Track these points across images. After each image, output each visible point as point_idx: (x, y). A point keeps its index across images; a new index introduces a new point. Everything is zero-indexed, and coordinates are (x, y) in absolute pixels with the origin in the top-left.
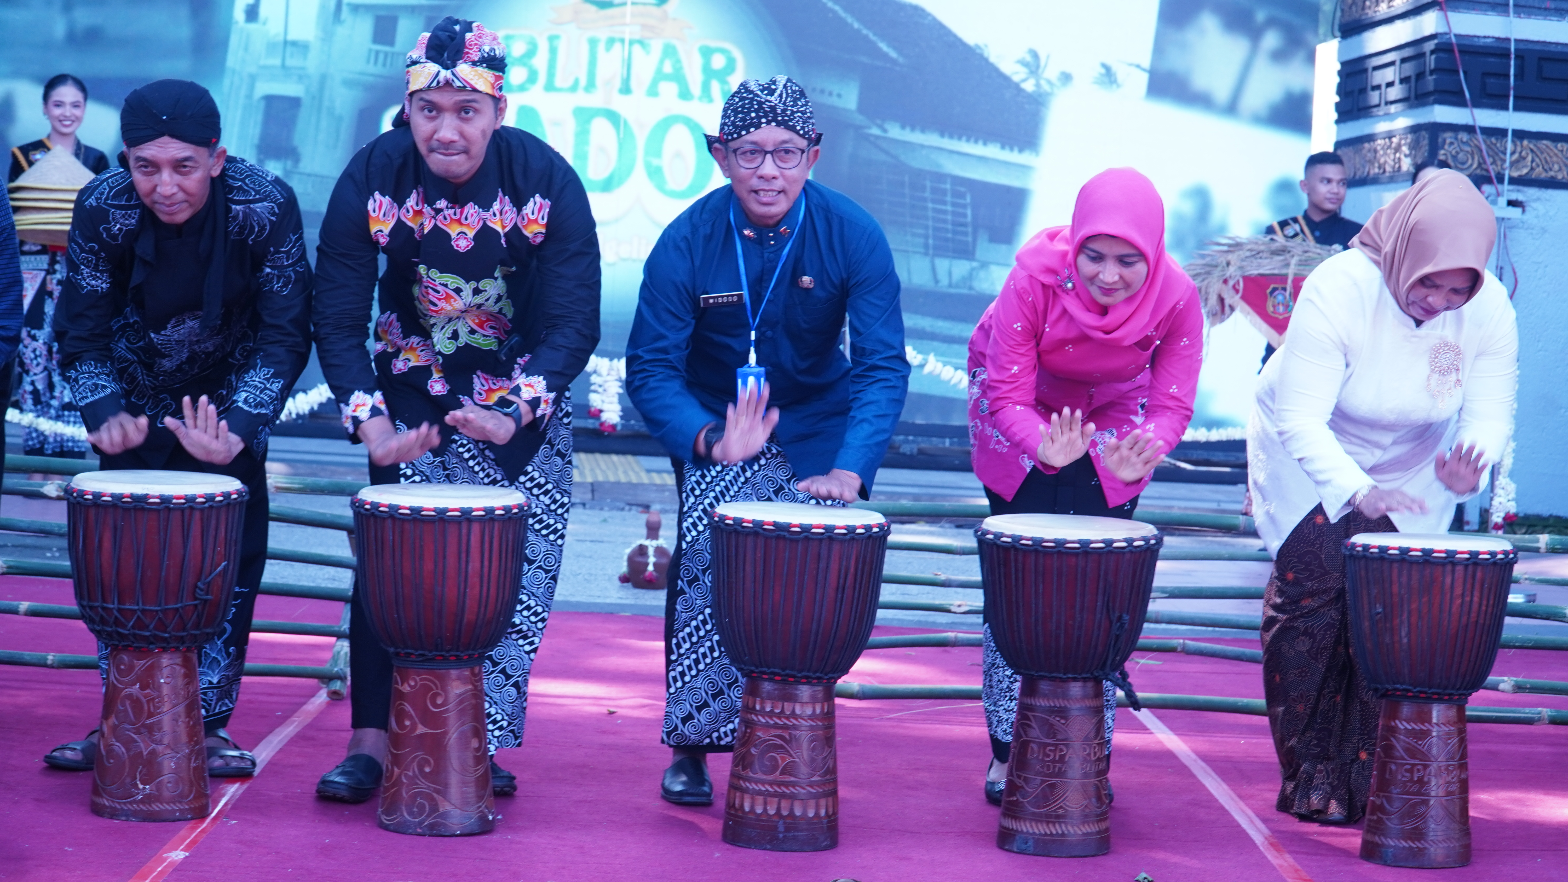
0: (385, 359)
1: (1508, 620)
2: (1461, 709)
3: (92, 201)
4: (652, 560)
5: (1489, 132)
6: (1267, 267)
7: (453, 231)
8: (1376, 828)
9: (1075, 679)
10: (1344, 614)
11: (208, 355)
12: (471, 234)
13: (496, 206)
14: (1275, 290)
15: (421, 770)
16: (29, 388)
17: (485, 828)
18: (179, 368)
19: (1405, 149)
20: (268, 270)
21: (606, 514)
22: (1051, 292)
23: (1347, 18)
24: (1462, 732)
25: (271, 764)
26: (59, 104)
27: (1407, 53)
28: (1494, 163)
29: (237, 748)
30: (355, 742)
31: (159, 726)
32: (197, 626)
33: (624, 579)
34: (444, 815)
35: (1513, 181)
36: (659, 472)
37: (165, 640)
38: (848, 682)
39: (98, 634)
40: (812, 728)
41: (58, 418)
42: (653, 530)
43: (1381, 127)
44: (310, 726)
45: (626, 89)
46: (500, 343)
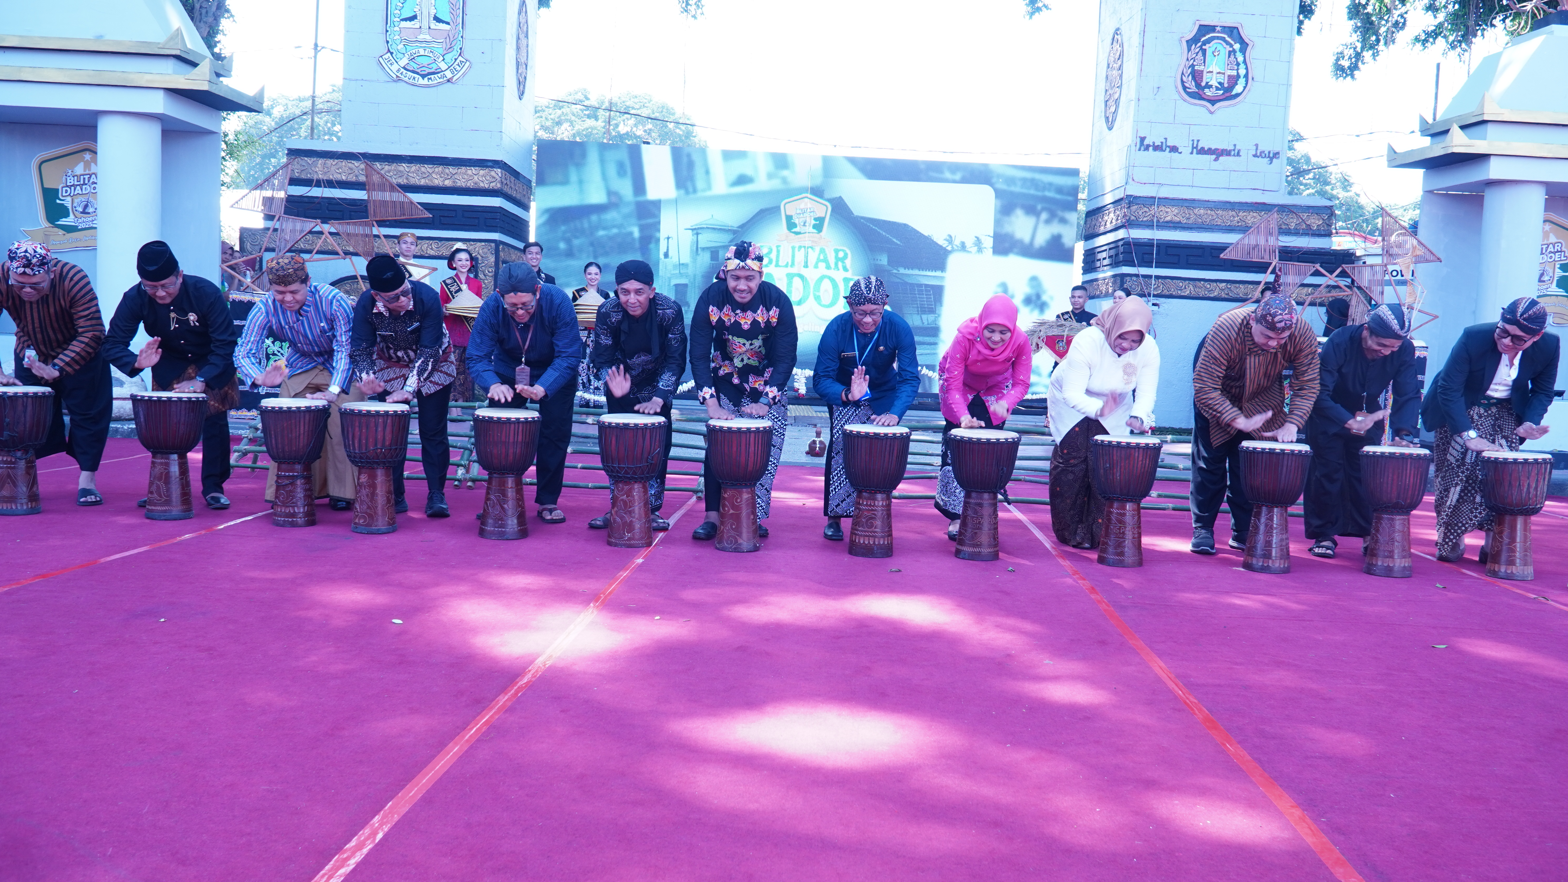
0: (716, 370)
1: (1158, 469)
2: (1139, 505)
3: (604, 310)
4: (818, 446)
5: (1144, 276)
6: (1055, 332)
7: (742, 322)
8: (1104, 551)
9: (985, 492)
10: (1087, 466)
11: (649, 370)
12: (749, 323)
13: (759, 311)
14: (1059, 341)
15: (731, 527)
16: (581, 382)
17: (756, 549)
18: (638, 375)
19: (1110, 284)
20: (670, 336)
21: (800, 428)
22: (972, 342)
23: (1087, 233)
24: (1139, 513)
25: (676, 524)
26: (590, 274)
27: (1112, 246)
28: (1147, 289)
29: (662, 519)
30: (707, 517)
31: (633, 511)
32: (648, 473)
33: (807, 453)
34: (740, 544)
35: (1154, 296)
36: (824, 412)
37: (636, 478)
38: (895, 493)
39: (610, 476)
40: (882, 510)
41: (594, 393)
42: (818, 434)
43: (1101, 275)
44: (689, 510)
45: (806, 266)
46: (760, 363)
